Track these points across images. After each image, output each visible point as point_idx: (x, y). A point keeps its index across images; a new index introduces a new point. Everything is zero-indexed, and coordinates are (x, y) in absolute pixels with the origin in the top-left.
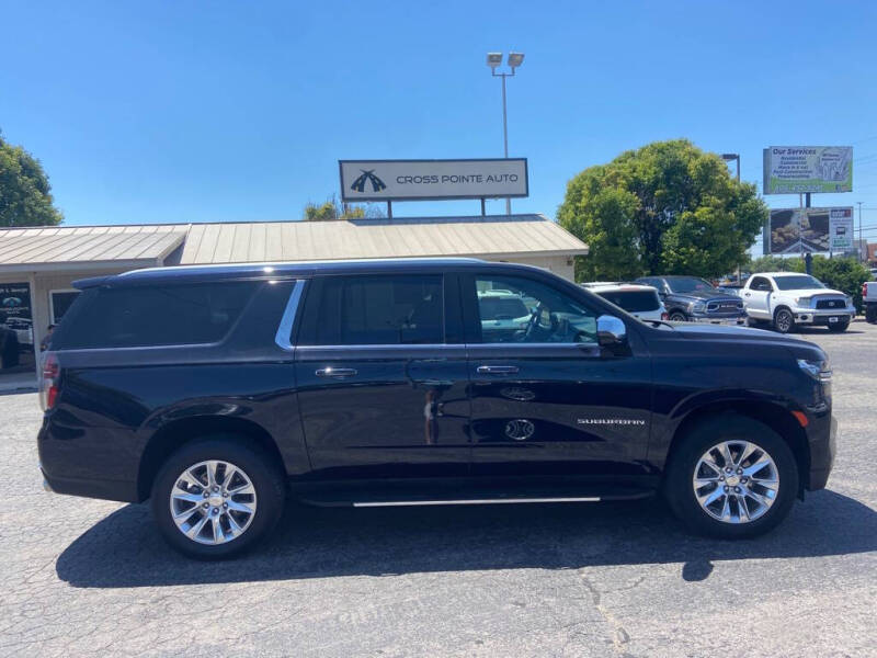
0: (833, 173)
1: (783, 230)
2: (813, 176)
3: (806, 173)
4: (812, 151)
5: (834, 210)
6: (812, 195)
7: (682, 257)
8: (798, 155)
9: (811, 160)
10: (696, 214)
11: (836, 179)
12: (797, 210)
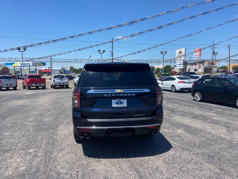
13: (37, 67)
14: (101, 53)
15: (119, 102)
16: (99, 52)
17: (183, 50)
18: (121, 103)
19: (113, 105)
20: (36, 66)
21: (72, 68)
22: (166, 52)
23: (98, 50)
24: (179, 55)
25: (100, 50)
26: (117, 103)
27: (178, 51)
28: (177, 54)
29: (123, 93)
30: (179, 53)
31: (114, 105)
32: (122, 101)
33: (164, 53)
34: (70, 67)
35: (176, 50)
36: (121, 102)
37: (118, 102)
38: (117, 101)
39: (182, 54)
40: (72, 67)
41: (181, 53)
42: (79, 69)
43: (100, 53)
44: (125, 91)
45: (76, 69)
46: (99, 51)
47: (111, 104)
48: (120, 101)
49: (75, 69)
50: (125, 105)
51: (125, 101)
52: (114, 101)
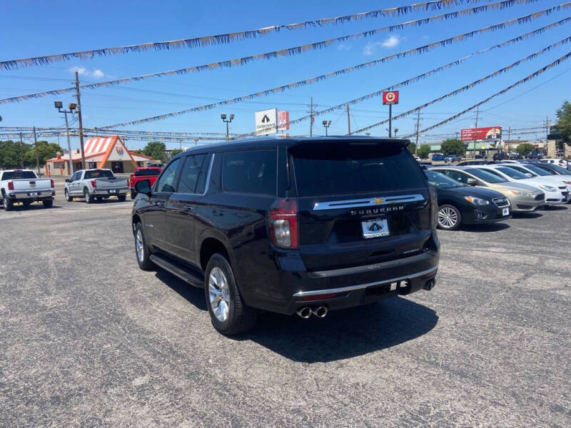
14: (65, 112)
15: (375, 227)
16: (59, 108)
17: (271, 114)
18: (379, 228)
19: (365, 235)
22: (232, 117)
24: (263, 124)
25: (60, 103)
26: (371, 229)
27: (259, 116)
28: (259, 122)
29: (385, 205)
30: (263, 121)
31: (367, 234)
32: (379, 223)
33: (228, 119)
35: (257, 114)
36: (377, 225)
37: (373, 226)
38: (370, 224)
39: (269, 123)
41: (268, 120)
43: (61, 110)
44: (387, 200)
47: (361, 232)
48: (375, 224)
50: (385, 232)
51: (384, 223)
52: (365, 225)
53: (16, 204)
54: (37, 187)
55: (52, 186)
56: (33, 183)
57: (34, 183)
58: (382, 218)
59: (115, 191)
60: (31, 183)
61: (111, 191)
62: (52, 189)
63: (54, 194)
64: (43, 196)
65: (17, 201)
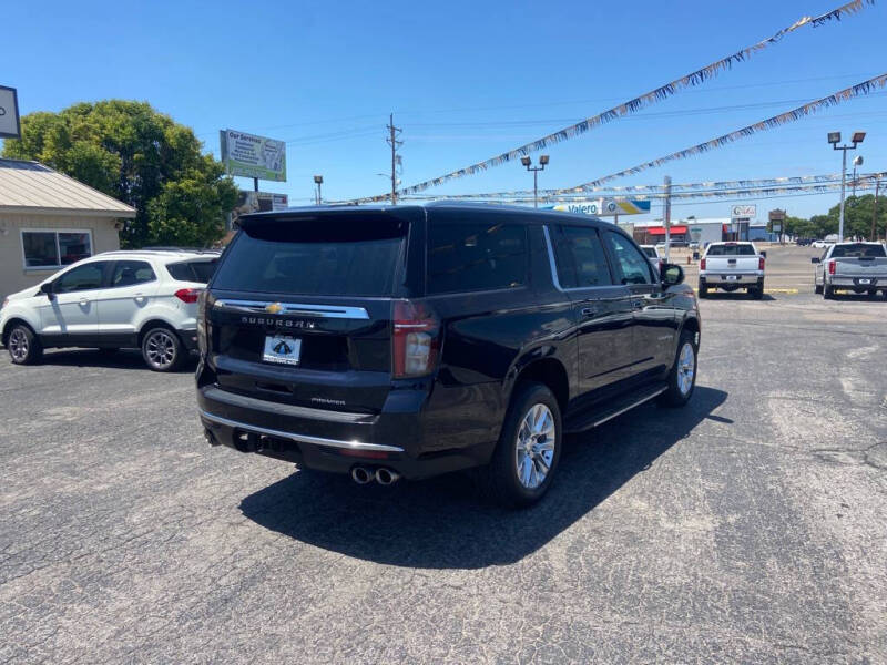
0: (273, 164)
1: (241, 210)
2: (260, 163)
3: (254, 160)
4: (258, 141)
5: (276, 196)
6: (259, 181)
7: (173, 229)
8: (248, 142)
9: (258, 148)
10: (180, 185)
11: (275, 168)
12: (250, 192)
13: (619, 217)
14: (845, 149)
15: (283, 347)
16: (835, 143)
18: (288, 350)
19: (265, 355)
20: (616, 215)
21: (777, 218)
23: (830, 135)
25: (838, 135)
26: (277, 349)
31: (269, 356)
32: (290, 342)
34: (771, 214)
36: (286, 346)
37: (280, 345)
38: (277, 341)
40: (778, 210)
42: (814, 219)
43: (838, 145)
44: (289, 309)
45: (795, 219)
46: (834, 139)
47: (261, 349)
48: (283, 343)
49: (791, 221)
50: (294, 359)
51: (296, 345)
52: (270, 342)
53: (710, 291)
54: (737, 268)
55: (761, 268)
56: (732, 262)
57: (734, 261)
58: (295, 337)
59: (869, 282)
60: (730, 261)
61: (861, 281)
62: (760, 272)
63: (761, 279)
64: (746, 282)
65: (712, 285)
